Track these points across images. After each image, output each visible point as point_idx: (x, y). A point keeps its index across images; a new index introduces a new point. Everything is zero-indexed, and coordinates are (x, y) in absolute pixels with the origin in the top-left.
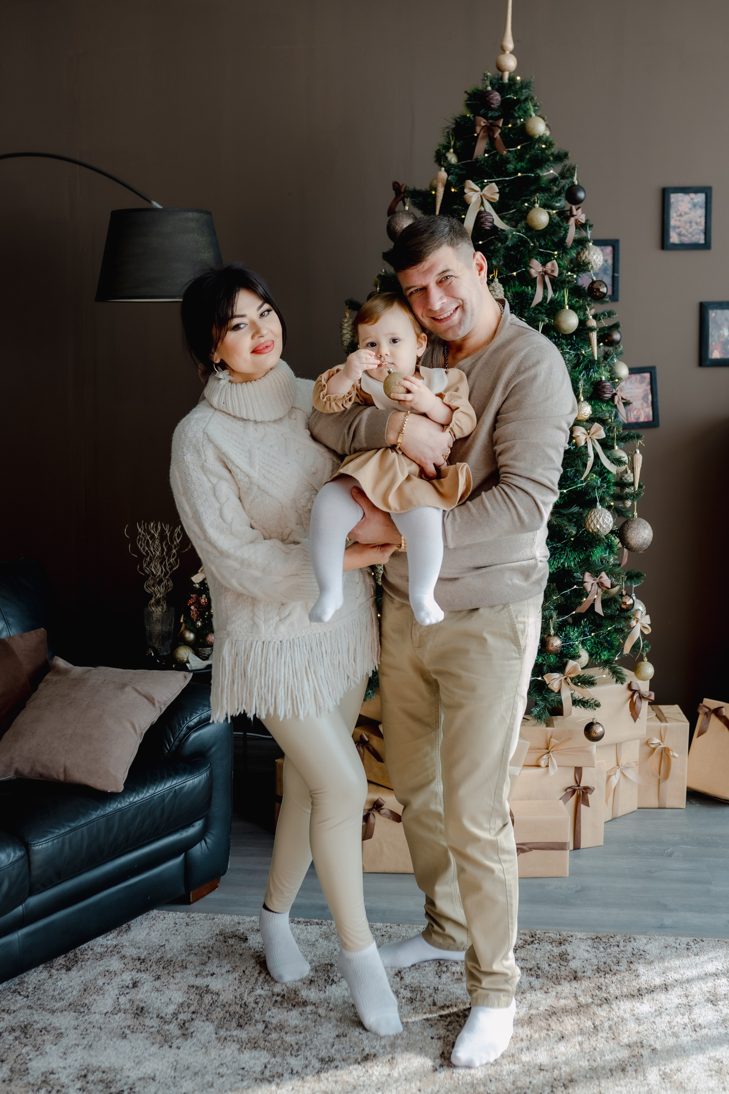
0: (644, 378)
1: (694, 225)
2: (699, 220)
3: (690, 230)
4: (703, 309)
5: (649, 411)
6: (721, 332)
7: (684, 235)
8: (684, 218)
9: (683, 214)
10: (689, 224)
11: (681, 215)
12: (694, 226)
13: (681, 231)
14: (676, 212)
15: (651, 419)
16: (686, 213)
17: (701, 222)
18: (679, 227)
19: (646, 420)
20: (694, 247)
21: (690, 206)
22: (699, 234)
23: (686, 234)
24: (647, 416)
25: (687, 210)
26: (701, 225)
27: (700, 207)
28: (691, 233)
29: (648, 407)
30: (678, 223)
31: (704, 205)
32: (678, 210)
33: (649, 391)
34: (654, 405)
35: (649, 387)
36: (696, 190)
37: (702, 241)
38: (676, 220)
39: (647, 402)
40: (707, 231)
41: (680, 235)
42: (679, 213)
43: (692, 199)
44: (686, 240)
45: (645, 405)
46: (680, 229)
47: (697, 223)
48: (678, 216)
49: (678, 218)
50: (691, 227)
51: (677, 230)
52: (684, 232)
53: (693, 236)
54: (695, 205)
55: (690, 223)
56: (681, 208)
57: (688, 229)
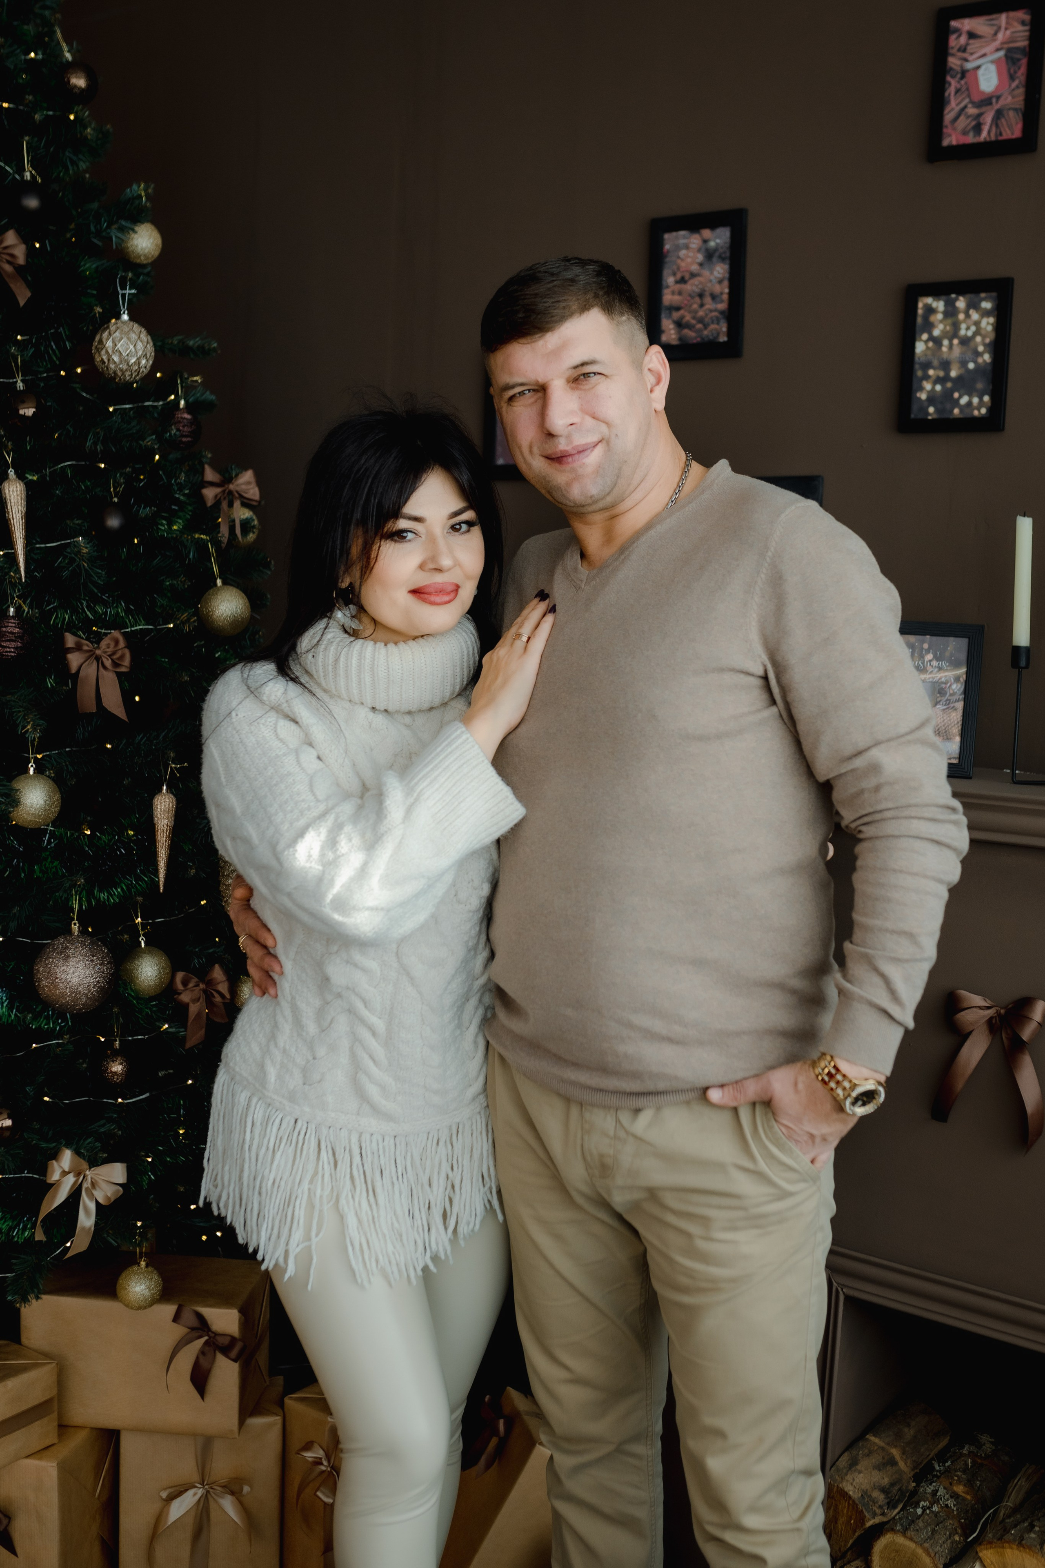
1: (707, 300)
2: (716, 289)
3: (701, 313)
7: (688, 326)
8: (688, 287)
9: (687, 277)
10: (697, 300)
11: (682, 280)
12: (709, 304)
13: (683, 317)
14: (674, 274)
16: (693, 275)
17: (722, 293)
18: (678, 309)
20: (712, 350)
21: (700, 258)
22: (718, 324)
23: (694, 322)
25: (695, 268)
26: (722, 301)
27: (722, 259)
28: (701, 321)
30: (676, 300)
31: (728, 254)
32: (678, 269)
36: (713, 221)
37: (723, 338)
38: (673, 293)
40: (734, 314)
41: (679, 324)
42: (678, 276)
43: (704, 242)
44: (690, 337)
46: (682, 312)
47: (714, 297)
48: (676, 283)
49: (676, 287)
50: (702, 305)
51: (677, 316)
52: (688, 318)
53: (706, 326)
54: (709, 255)
55: (701, 296)
56: (683, 264)
57: (696, 312)
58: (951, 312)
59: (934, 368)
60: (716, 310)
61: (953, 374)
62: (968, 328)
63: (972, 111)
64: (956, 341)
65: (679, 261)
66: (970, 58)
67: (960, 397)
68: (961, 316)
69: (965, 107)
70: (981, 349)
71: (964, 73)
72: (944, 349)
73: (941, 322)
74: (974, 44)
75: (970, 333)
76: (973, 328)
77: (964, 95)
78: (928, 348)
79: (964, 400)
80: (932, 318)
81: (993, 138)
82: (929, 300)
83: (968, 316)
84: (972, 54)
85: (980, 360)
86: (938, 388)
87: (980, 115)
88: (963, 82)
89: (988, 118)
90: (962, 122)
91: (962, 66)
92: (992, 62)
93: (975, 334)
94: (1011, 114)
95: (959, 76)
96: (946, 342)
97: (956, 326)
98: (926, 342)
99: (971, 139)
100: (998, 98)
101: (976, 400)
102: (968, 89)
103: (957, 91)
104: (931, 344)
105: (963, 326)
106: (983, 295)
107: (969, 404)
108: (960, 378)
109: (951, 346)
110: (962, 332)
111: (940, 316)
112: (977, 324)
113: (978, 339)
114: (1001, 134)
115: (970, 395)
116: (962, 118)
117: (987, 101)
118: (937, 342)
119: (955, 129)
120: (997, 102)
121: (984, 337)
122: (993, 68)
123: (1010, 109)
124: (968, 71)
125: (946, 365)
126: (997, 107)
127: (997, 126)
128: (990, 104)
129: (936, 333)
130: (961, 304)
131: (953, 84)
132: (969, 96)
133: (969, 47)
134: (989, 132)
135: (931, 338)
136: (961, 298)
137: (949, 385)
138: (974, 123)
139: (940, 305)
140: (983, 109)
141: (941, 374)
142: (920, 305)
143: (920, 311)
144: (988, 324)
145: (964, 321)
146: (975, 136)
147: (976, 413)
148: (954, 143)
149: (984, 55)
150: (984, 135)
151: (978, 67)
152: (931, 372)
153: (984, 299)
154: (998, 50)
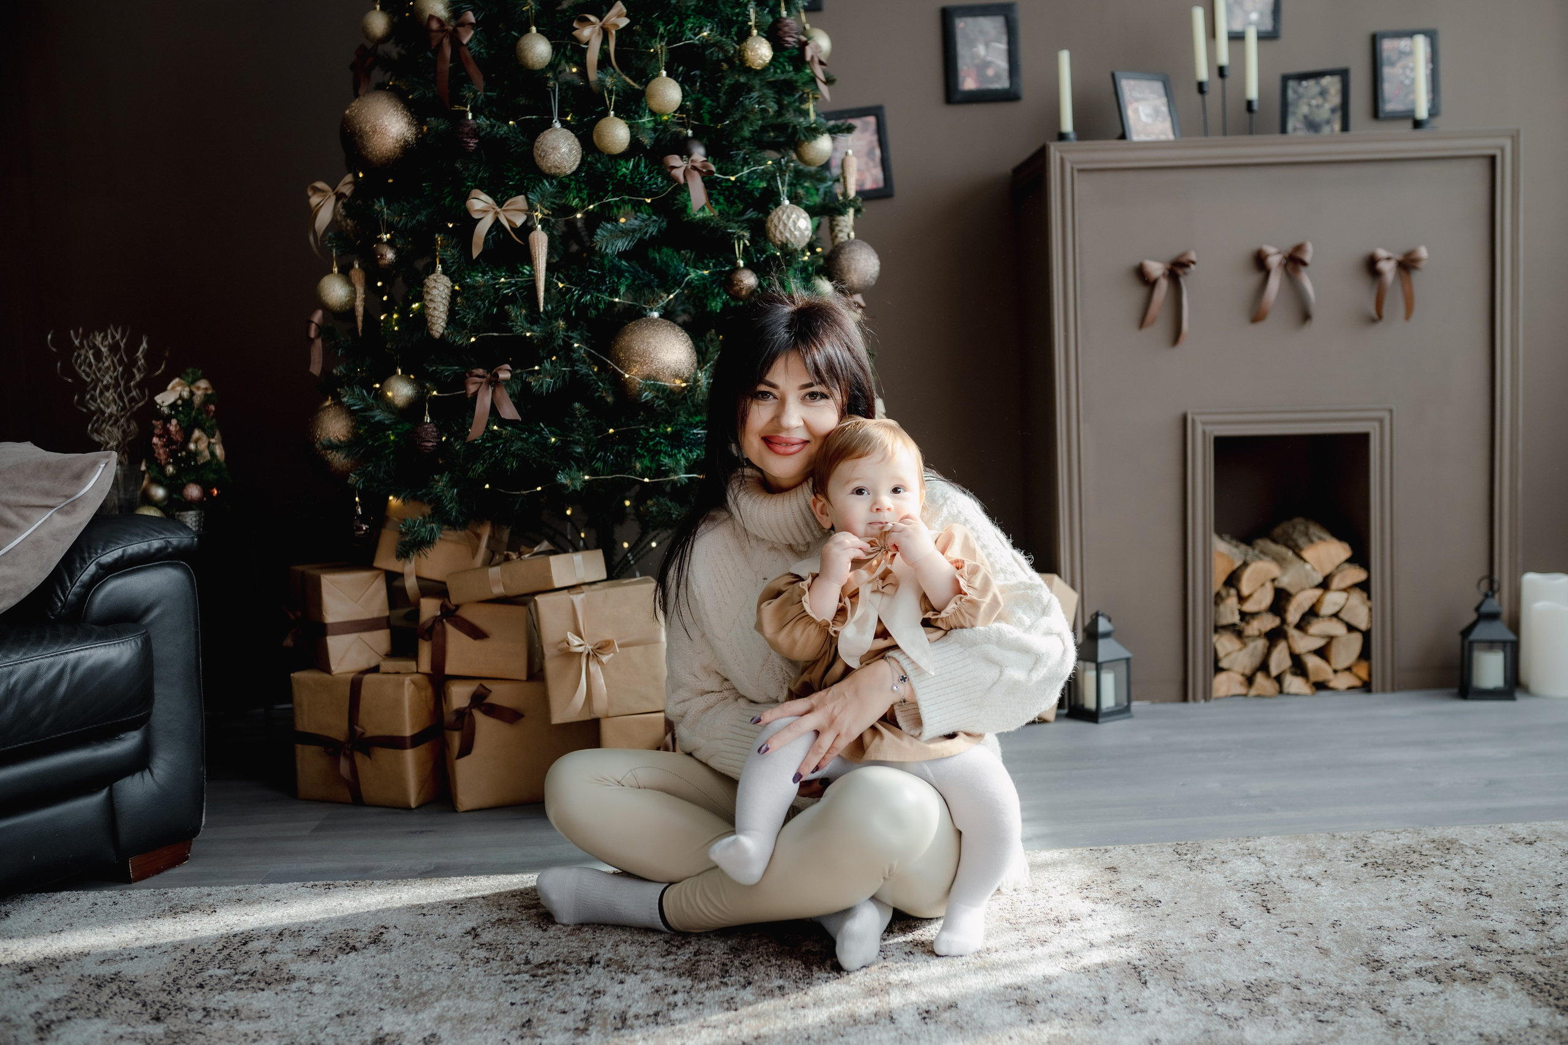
0: (867, 123)
4: (947, 18)
5: (878, 173)
6: (975, 49)
15: (881, 184)
19: (874, 186)
24: (875, 181)
29: (875, 167)
33: (876, 144)
34: (885, 164)
35: (875, 138)
39: (873, 160)
45: (871, 164)
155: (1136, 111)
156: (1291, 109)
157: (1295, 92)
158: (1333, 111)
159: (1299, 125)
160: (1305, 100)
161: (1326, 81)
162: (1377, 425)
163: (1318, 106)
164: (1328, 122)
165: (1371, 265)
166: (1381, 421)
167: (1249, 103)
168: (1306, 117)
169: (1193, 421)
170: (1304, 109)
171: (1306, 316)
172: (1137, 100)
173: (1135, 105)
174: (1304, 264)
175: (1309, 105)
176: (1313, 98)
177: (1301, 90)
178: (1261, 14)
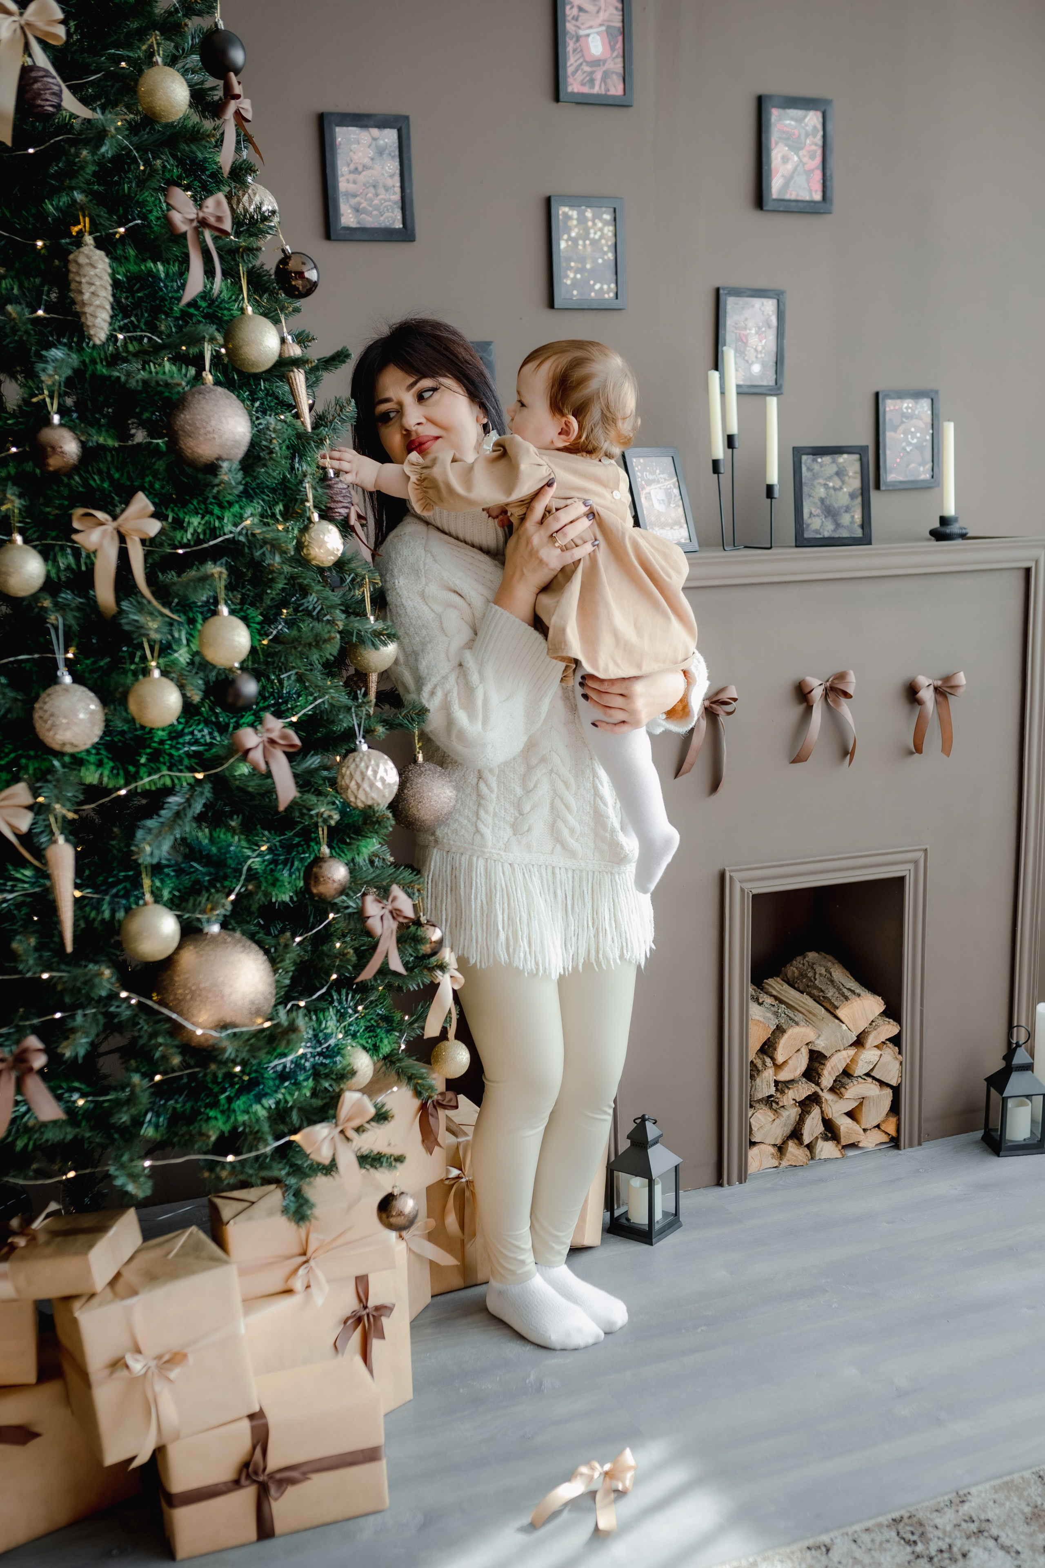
1: (381, 190)
2: (389, 182)
3: (376, 202)
7: (364, 211)
8: (362, 178)
9: (360, 168)
10: (372, 189)
11: (356, 171)
12: (383, 195)
13: (360, 203)
14: (348, 165)
16: (366, 167)
17: (393, 186)
18: (352, 196)
20: (386, 235)
21: (371, 153)
22: (393, 212)
23: (370, 209)
25: (366, 161)
26: (395, 193)
27: (390, 156)
28: (377, 208)
30: (351, 187)
31: (397, 153)
32: (351, 160)
36: (383, 122)
38: (348, 181)
40: (405, 205)
41: (357, 210)
42: (352, 167)
43: (375, 139)
44: (370, 222)
46: (358, 199)
47: (387, 189)
48: (350, 172)
49: (352, 177)
50: (377, 195)
51: (353, 201)
52: (364, 205)
53: (380, 214)
54: (380, 152)
55: (374, 187)
56: (355, 157)
57: (371, 200)
58: (582, 220)
59: (575, 261)
60: (390, 200)
61: (588, 266)
62: (595, 233)
63: (587, 69)
64: (588, 242)
65: (351, 153)
66: (583, 27)
67: (595, 284)
68: (590, 224)
69: (581, 64)
70: (606, 249)
71: (578, 38)
72: (580, 247)
73: (576, 226)
74: (583, 17)
75: (597, 237)
76: (599, 233)
77: (580, 54)
78: (568, 246)
79: (597, 286)
80: (570, 223)
81: (603, 92)
82: (566, 209)
83: (594, 224)
84: (583, 24)
85: (606, 257)
86: (579, 276)
87: (592, 73)
88: (578, 44)
89: (598, 76)
90: (580, 76)
91: (576, 33)
92: (598, 33)
93: (602, 237)
94: (614, 76)
95: (574, 39)
96: (581, 242)
97: (587, 230)
98: (567, 241)
99: (586, 90)
100: (605, 62)
101: (605, 287)
102: (581, 51)
103: (574, 50)
104: (570, 243)
105: (592, 231)
106: (604, 209)
107: (601, 289)
108: (592, 270)
109: (584, 245)
110: (592, 236)
111: (575, 222)
112: (601, 230)
113: (603, 242)
114: (608, 90)
115: (602, 284)
116: (579, 72)
117: (597, 63)
118: (575, 241)
119: (575, 80)
120: (604, 64)
121: (607, 241)
122: (598, 38)
123: (613, 72)
124: (581, 36)
125: (582, 260)
126: (604, 68)
127: (606, 84)
128: (599, 65)
129: (573, 234)
130: (589, 214)
131: (571, 46)
132: (583, 56)
133: (580, 19)
134: (600, 87)
135: (570, 238)
136: (589, 210)
137: (586, 274)
138: (588, 78)
139: (574, 214)
140: (594, 69)
141: (580, 266)
142: (560, 212)
143: (561, 217)
144: (609, 230)
145: (592, 227)
146: (590, 88)
147: (606, 296)
148: (576, 91)
149: (591, 27)
150: (596, 90)
151: (588, 35)
152: (573, 264)
153: (605, 212)
154: (601, 25)
155: (648, 496)
156: (805, 489)
157: (809, 469)
158: (852, 496)
159: (816, 511)
160: (821, 481)
161: (843, 459)
162: (911, 866)
163: (835, 489)
164: (847, 509)
165: (911, 693)
166: (916, 862)
167: (770, 489)
168: (822, 500)
169: (731, 877)
170: (821, 492)
171: (846, 752)
172: (649, 483)
173: (647, 490)
174: (846, 695)
175: (826, 486)
176: (830, 478)
177: (816, 467)
178: (764, 365)
